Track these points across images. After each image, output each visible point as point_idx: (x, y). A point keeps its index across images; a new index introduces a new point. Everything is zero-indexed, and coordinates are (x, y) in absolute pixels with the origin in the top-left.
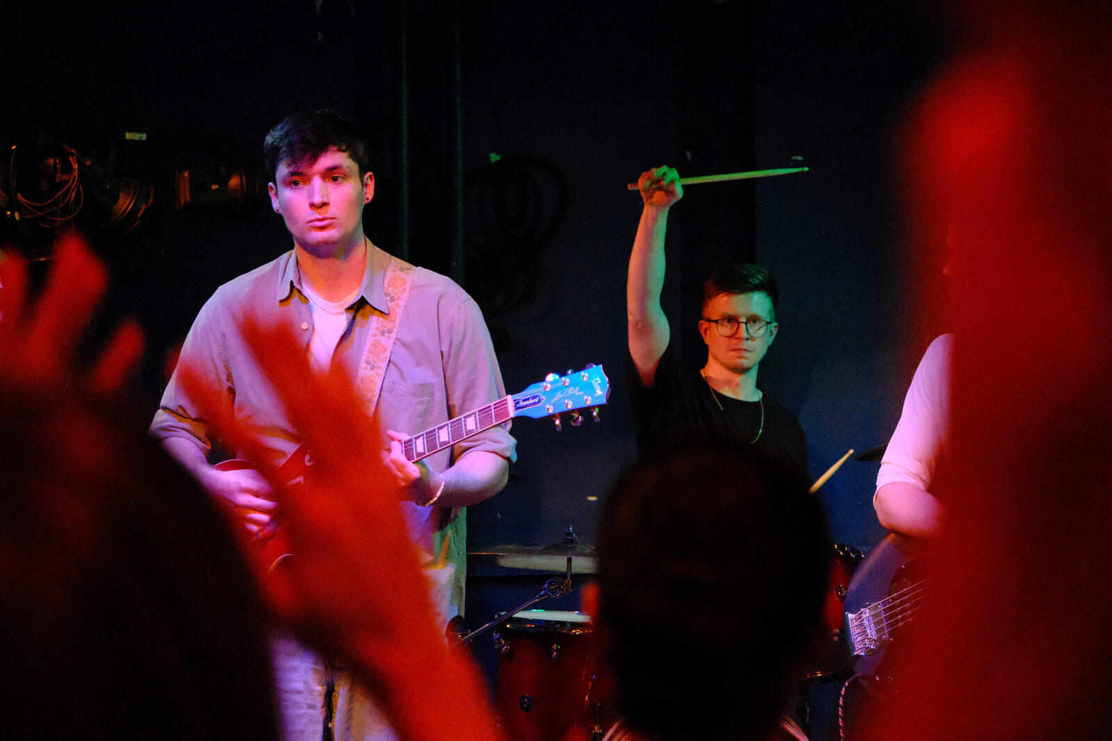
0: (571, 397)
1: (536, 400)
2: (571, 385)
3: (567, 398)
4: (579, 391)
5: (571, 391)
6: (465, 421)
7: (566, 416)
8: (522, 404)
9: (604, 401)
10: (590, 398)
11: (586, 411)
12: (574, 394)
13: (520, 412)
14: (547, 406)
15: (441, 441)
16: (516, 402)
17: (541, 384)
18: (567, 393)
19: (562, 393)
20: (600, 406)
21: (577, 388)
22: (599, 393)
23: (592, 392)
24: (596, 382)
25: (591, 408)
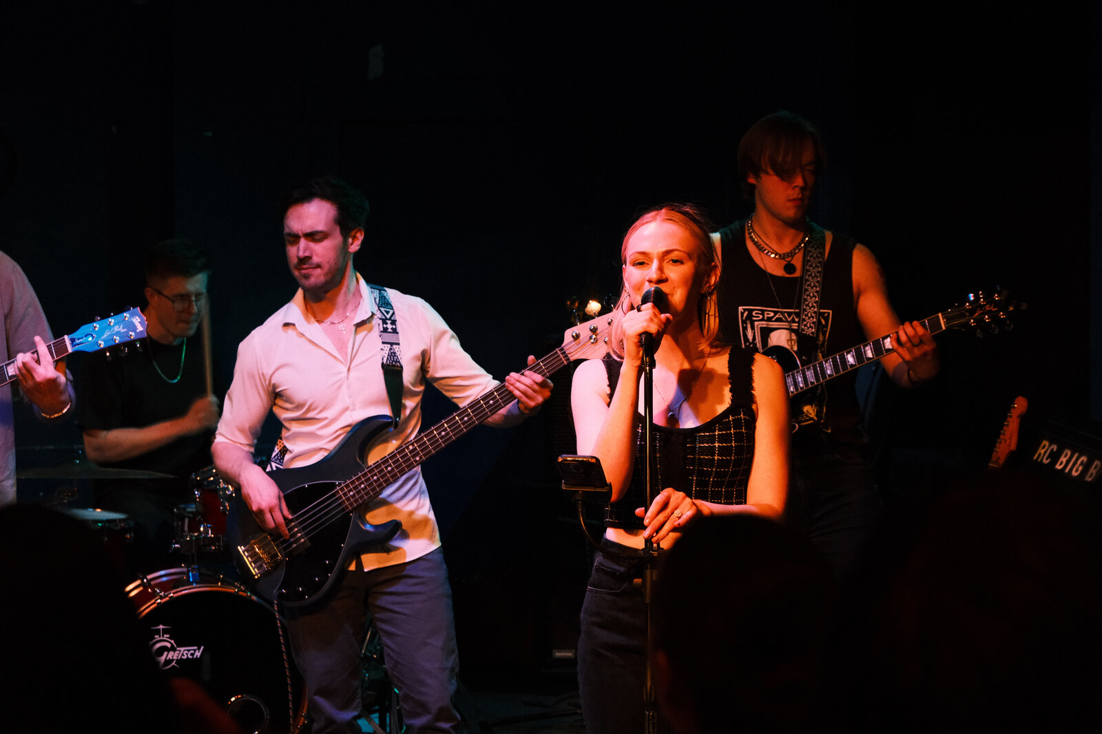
0: (118, 333)
1: (89, 338)
2: (115, 324)
3: (115, 335)
4: (123, 328)
5: (117, 329)
7: (114, 349)
8: (77, 342)
10: (133, 334)
11: (130, 344)
12: (120, 331)
13: (77, 348)
14: (100, 342)
15: (10, 375)
16: (73, 340)
17: (91, 325)
18: (113, 331)
19: (110, 331)
21: (122, 326)
22: (140, 328)
23: (134, 329)
24: (136, 321)
25: (134, 341)
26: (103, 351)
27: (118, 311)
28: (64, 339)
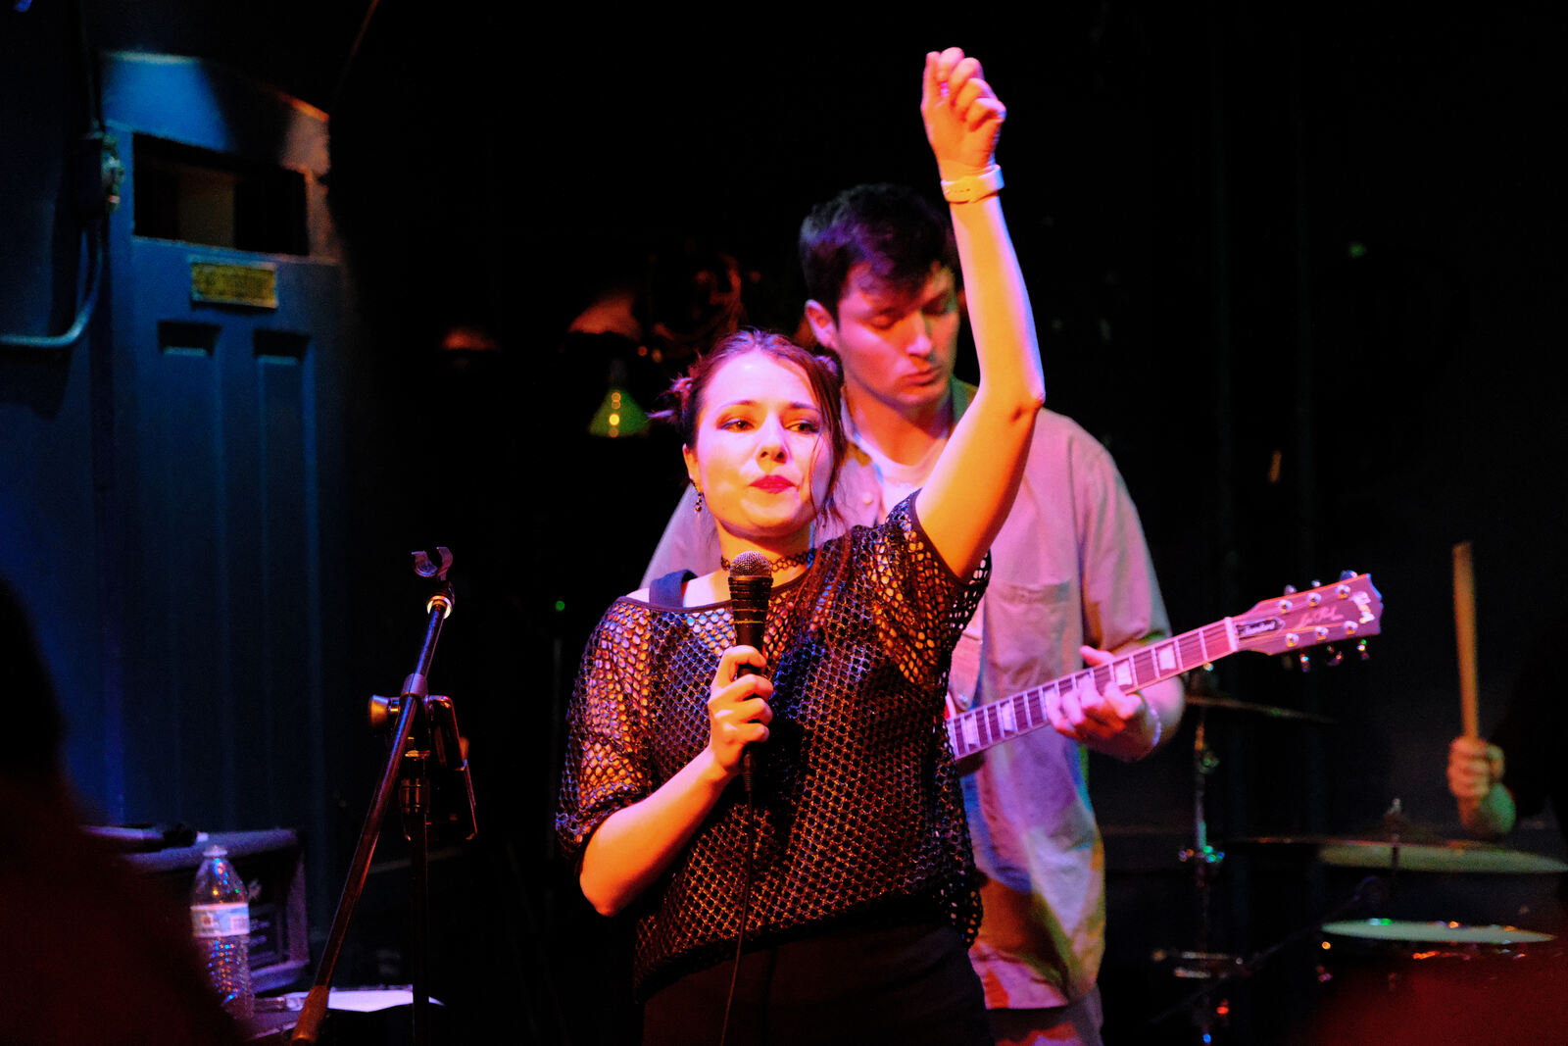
0: (1325, 622)
1: (1271, 626)
2: (1321, 603)
3: (1319, 624)
4: (1336, 613)
5: (1323, 613)
6: (1157, 655)
7: (1317, 650)
8: (1249, 632)
9: (1376, 630)
10: (1354, 625)
11: (1348, 644)
12: (1329, 618)
13: (1247, 645)
14: (1290, 636)
16: (1240, 629)
17: (1276, 600)
18: (1317, 617)
19: (1310, 616)
20: (1370, 639)
21: (1334, 609)
22: (1368, 617)
23: (1356, 615)
24: (1362, 600)
25: (1354, 641)
26: (1295, 653)
27: (1330, 578)
28: (1223, 625)
